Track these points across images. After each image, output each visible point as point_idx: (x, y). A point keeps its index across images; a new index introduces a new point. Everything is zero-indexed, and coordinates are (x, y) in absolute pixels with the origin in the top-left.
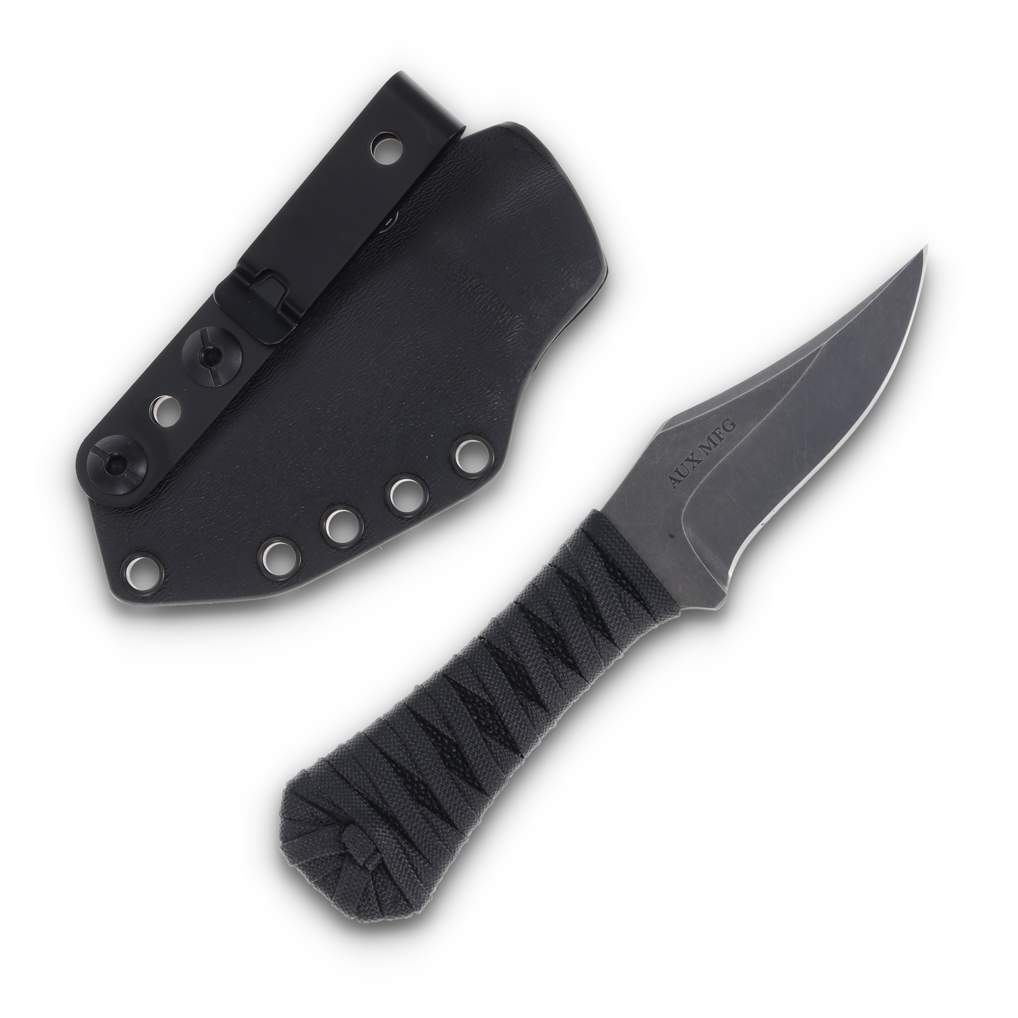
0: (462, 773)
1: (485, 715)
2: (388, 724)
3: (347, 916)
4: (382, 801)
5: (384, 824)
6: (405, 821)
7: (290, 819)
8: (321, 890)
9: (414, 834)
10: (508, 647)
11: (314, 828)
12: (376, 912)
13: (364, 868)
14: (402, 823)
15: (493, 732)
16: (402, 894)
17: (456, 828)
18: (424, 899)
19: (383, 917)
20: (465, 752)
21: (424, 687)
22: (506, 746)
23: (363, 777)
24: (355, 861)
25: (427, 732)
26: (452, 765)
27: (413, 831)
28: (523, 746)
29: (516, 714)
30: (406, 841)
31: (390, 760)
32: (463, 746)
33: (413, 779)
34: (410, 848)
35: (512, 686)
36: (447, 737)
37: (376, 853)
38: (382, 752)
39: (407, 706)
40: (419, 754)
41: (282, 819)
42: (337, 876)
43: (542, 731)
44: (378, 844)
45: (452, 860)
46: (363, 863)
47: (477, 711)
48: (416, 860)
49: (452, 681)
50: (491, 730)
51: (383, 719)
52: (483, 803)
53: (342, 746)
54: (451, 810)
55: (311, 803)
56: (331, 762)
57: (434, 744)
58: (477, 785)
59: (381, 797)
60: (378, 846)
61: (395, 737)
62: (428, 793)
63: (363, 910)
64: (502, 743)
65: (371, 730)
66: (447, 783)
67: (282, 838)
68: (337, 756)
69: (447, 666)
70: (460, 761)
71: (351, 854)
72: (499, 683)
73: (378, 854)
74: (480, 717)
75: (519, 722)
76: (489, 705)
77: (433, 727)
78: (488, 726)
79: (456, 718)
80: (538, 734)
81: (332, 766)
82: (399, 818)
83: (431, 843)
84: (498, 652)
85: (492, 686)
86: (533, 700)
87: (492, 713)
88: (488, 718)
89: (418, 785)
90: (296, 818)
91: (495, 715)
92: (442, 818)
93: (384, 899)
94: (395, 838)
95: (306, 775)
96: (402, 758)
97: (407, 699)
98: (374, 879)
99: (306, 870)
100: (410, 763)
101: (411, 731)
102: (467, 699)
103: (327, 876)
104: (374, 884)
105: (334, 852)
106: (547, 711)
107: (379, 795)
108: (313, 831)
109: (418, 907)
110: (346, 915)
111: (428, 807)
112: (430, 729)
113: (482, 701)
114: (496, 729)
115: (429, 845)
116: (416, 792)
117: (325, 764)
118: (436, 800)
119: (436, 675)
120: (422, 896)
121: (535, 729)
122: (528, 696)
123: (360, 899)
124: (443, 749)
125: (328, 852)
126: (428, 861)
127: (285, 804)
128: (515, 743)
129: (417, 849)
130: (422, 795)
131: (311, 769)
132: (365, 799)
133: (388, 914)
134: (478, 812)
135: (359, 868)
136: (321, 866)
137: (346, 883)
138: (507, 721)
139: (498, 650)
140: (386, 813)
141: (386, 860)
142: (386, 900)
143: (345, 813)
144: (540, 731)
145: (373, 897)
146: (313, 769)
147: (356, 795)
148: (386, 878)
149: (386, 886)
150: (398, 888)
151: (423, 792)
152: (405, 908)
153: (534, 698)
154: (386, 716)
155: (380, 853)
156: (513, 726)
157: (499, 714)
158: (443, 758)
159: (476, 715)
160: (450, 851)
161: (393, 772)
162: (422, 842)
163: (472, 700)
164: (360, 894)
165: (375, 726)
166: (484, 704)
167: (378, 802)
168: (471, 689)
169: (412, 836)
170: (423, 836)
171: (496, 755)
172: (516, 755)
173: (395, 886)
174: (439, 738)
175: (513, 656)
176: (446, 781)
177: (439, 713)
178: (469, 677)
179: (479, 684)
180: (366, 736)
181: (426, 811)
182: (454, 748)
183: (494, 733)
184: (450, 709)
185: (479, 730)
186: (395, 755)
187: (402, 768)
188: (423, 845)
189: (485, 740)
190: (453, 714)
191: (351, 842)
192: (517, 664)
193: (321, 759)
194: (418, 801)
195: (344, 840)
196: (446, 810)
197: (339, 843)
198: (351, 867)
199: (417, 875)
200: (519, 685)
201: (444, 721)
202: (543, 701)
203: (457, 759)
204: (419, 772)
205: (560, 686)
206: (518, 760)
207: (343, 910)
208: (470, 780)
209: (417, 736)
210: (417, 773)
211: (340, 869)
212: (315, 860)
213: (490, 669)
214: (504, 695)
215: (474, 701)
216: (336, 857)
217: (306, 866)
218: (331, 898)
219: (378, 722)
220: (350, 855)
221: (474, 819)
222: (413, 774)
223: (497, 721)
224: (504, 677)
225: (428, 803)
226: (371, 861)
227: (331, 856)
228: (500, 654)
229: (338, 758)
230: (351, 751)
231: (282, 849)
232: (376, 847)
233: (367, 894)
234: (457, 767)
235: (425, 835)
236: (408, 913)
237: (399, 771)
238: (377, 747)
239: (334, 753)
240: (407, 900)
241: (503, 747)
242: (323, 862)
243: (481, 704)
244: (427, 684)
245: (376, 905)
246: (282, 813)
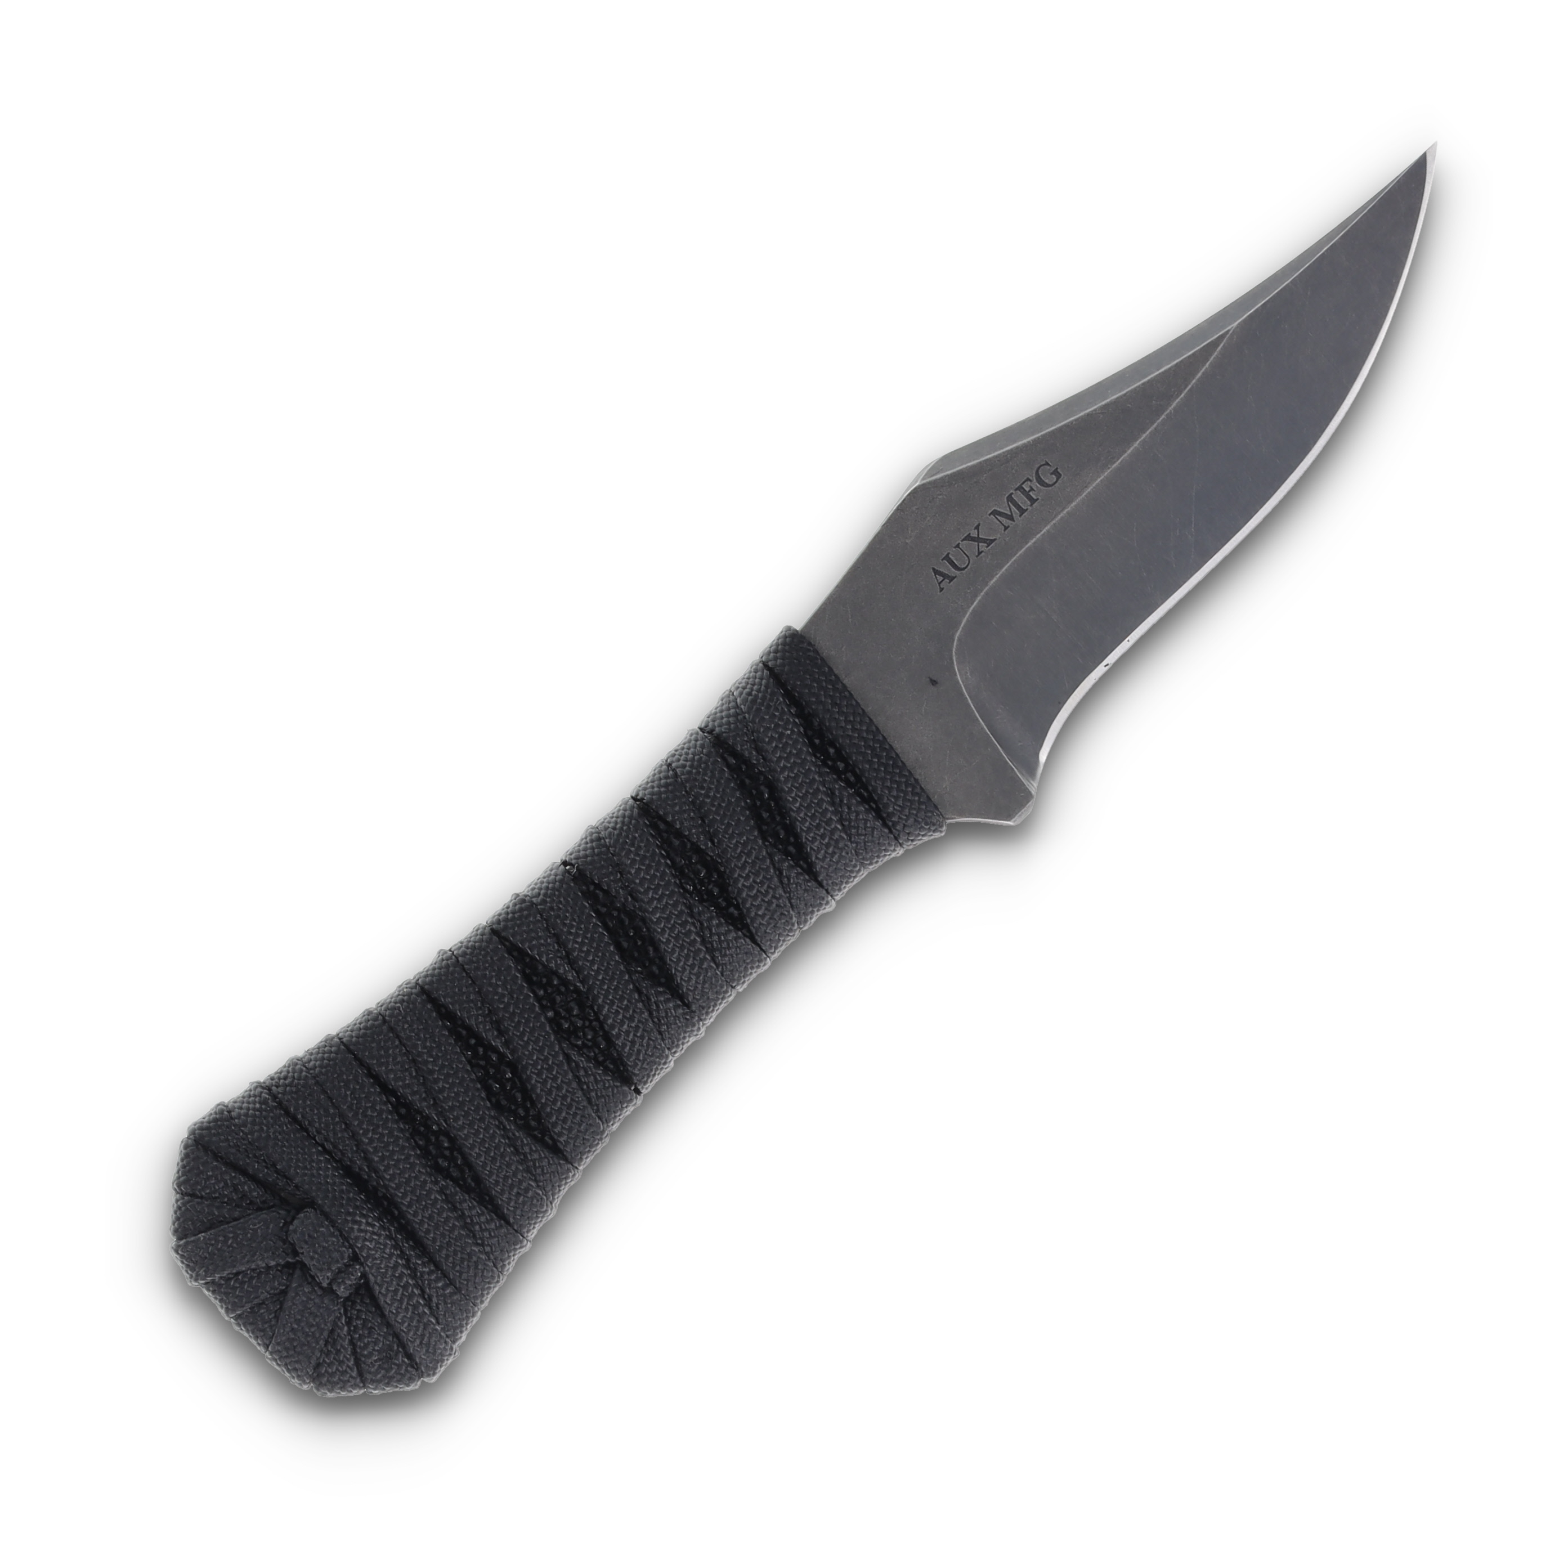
0: (521, 1118)
1: (569, 1011)
2: (384, 1021)
3: (296, 1382)
4: (368, 1167)
5: (371, 1210)
6: (410, 1206)
7: (193, 1195)
8: (248, 1331)
9: (428, 1231)
10: (615, 881)
11: (236, 1214)
12: (351, 1376)
13: (329, 1291)
14: (404, 1209)
15: (583, 1042)
16: (402, 1344)
17: (508, 1223)
18: (442, 1355)
19: (364, 1386)
20: (529, 1078)
21: (455, 953)
22: (606, 1069)
23: (333, 1119)
24: (313, 1277)
25: (459, 1038)
26: (504, 1102)
27: (426, 1226)
28: (639, 1070)
29: (626, 1009)
30: (411, 1243)
31: (386, 1089)
32: (525, 1068)
33: (428, 1128)
34: (418, 1257)
35: (621, 957)
36: (495, 1050)
37: (353, 1264)
38: (370, 1074)
39: (422, 988)
40: (441, 1079)
41: (178, 1195)
42: (278, 1307)
43: (676, 1043)
44: (358, 1247)
45: (498, 1282)
46: (327, 1281)
47: (553, 1002)
48: (429, 1280)
49: (507, 944)
50: (578, 1038)
51: (376, 1011)
52: (562, 1176)
53: (295, 1060)
54: (498, 1188)
55: (234, 1166)
56: (274, 1088)
57: (470, 1062)
58: (550, 1142)
59: (366, 1159)
60: (357, 1250)
61: (397, 1047)
62: (455, 1153)
63: (326, 1371)
64: (598, 1064)
65: (352, 1031)
66: (493, 1137)
67: (176, 1231)
68: (285, 1078)
69: (500, 915)
70: (519, 1097)
71: (305, 1264)
72: (597, 949)
73: (357, 1267)
74: (560, 1013)
75: (633, 1025)
76: (577, 991)
77: (468, 1029)
78: (573, 1032)
79: (513, 1014)
80: (668, 1049)
81: (274, 1097)
82: (399, 1200)
83: (458, 1249)
84: (597, 891)
85: (583, 955)
86: (660, 985)
87: (582, 1006)
88: (574, 1016)
89: (437, 1139)
90: (203, 1194)
91: (587, 1010)
92: (481, 1202)
93: (366, 1353)
94: (390, 1237)
95: (226, 1113)
96: (408, 1086)
97: (422, 975)
98: (349, 1315)
99: (220, 1293)
100: (424, 1095)
101: (427, 1036)
102: (535, 979)
103: (259, 1305)
104: (349, 1323)
105: (274, 1260)
106: (688, 1006)
107: (362, 1155)
108: (235, 1220)
109: (432, 1370)
110: (293, 1380)
111: (455, 1181)
112: (464, 1032)
113: (564, 982)
114: (589, 1037)
115: (455, 1252)
116: (434, 1152)
117: (261, 1093)
118: (470, 1167)
119: (479, 932)
120: (440, 1349)
121: (663, 1040)
122: (651, 976)
123: (322, 1351)
124: (487, 1073)
125: (262, 1260)
126: (452, 1283)
127: (184, 1167)
128: (624, 1065)
129: (432, 1260)
130: (445, 1158)
131: (235, 1102)
132: (336, 1161)
133: (373, 1381)
134: (550, 1193)
135: (320, 1292)
136: (248, 1287)
137: (296, 1320)
138: (610, 1021)
139: (598, 886)
140: (375, 1189)
141: (372, 1278)
142: (371, 1354)
143: (297, 1187)
144: (673, 1043)
145: (345, 1349)
146: (240, 1102)
147: (319, 1153)
148: (370, 1312)
149: (371, 1328)
150: (394, 1332)
151: (447, 1153)
152: (407, 1370)
153: (663, 980)
154: (381, 1006)
155: (361, 1264)
156: (622, 1033)
157: (596, 1008)
158: (488, 1089)
159: (553, 1008)
160: (495, 1266)
161: (390, 1113)
162: (441, 1247)
163: (544, 980)
164: (322, 1343)
165: (360, 1023)
166: (567, 989)
167: (361, 1169)
168: (544, 959)
169: (423, 1234)
170: (443, 1235)
171: (588, 1087)
172: (626, 1088)
173: (387, 1328)
174: (481, 1050)
175: (626, 899)
176: (491, 1131)
177: (482, 1003)
178: (540, 938)
179: (558, 950)
180: (342, 1042)
181: (452, 1189)
182: (508, 1070)
183: (584, 1045)
184: (503, 995)
185: (556, 1038)
186: (396, 1079)
187: (408, 1106)
188: (444, 1252)
189: (567, 1057)
190: (508, 1005)
191: (306, 1242)
192: (632, 915)
193: (255, 1084)
194: (438, 1169)
195: (294, 1238)
196: (489, 1186)
197: (284, 1244)
198: (306, 1290)
199: (430, 1308)
200: (636, 954)
201: (491, 1019)
202: (679, 986)
203: (513, 1092)
204: (440, 1114)
205: (713, 959)
206: (629, 1098)
207: (289, 1371)
208: (536, 1133)
209: (439, 1046)
210: (436, 1114)
211: (284, 1293)
212: (237, 1274)
213: (580, 922)
214: (606, 971)
215: (550, 983)
216: (278, 1270)
217: (220, 1286)
218: (267, 1347)
219: (366, 1017)
220: (303, 1266)
221: (542, 1206)
222: (428, 1118)
223: (591, 1021)
224: (606, 939)
225: (455, 1174)
226: (344, 1278)
227: (268, 1268)
228: (601, 895)
229: (287, 1082)
230: (311, 1069)
231: (177, 1251)
232: (354, 1252)
233: (335, 1341)
234: (513, 1107)
235: (447, 1233)
236: (411, 1380)
237: (403, 1111)
238: (361, 1063)
239: (281, 1073)
240: (409, 1356)
241: (600, 1072)
242: (252, 1278)
243: (563, 989)
244: (461, 947)
245: (351, 1363)
246: (177, 1184)
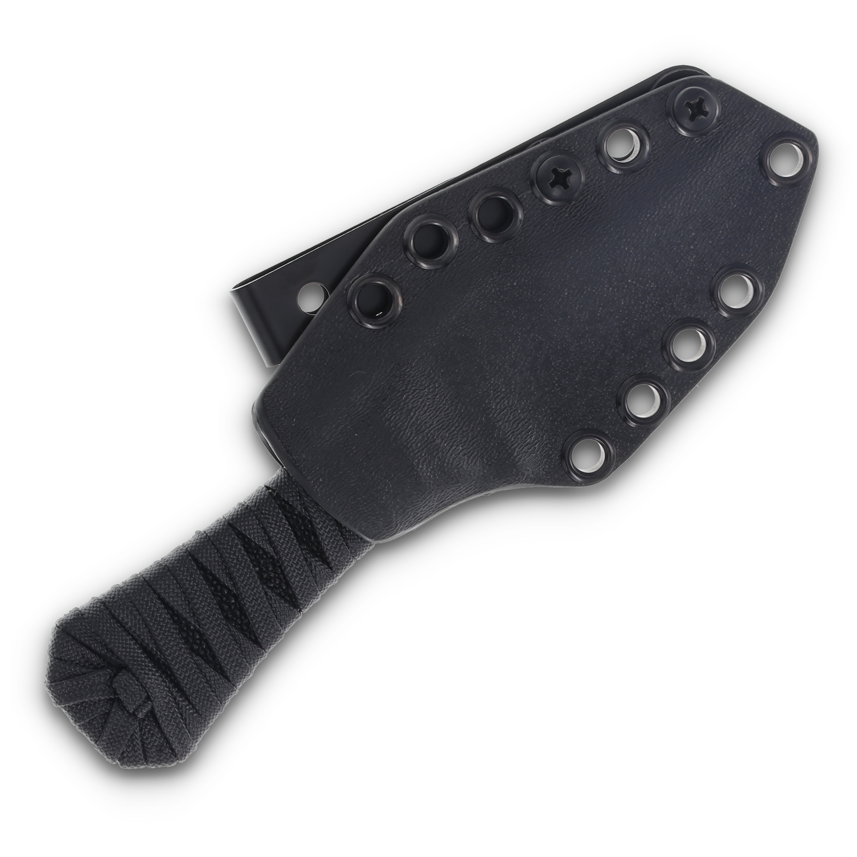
0: (239, 625)
1: (267, 568)
2: (169, 570)
3: (110, 761)
4: (156, 648)
5: (157, 672)
6: (178, 670)
7: (61, 659)
8: (86, 733)
9: (187, 684)
10: (297, 500)
11: (84, 670)
12: (140, 759)
13: (134, 715)
14: (175, 671)
15: (274, 585)
16: (168, 742)
17: (229, 681)
18: (190, 749)
19: (147, 764)
20: (245, 604)
21: (208, 534)
22: (286, 601)
23: (139, 622)
24: (125, 707)
25: (207, 579)
26: (230, 616)
27: (186, 681)
28: (303, 601)
29: (299, 569)
30: (176, 689)
31: (167, 606)
32: (243, 599)
33: (189, 628)
34: (180, 697)
35: (298, 541)
36: (227, 588)
37: (147, 701)
38: (159, 598)
39: (189, 553)
40: (198, 603)
41: (52, 658)
42: (104, 721)
43: (324, 588)
44: (150, 692)
45: (221, 711)
46: (133, 710)
47: (259, 563)
48: (186, 709)
49: (236, 531)
50: (271, 583)
51: (163, 564)
52: (258, 655)
53: (119, 588)
54: (223, 657)
55: (83, 644)
56: (107, 603)
57: (213, 593)
58: (253, 638)
59: (155, 643)
60: (150, 694)
61: (175, 584)
62: (203, 642)
63: (127, 756)
64: (282, 597)
65: (151, 574)
66: (224, 635)
67: (49, 678)
68: (114, 598)
69: (233, 515)
70: (238, 613)
71: (121, 700)
72: (285, 537)
73: (149, 702)
74: (262, 569)
75: (302, 577)
76: (272, 557)
77: (214, 576)
78: (269, 580)
79: (238, 570)
80: (320, 591)
81: (107, 608)
82: (172, 666)
83: (202, 694)
84: (286, 505)
85: (278, 539)
86: (317, 556)
87: (274, 566)
88: (270, 571)
89: (193, 634)
90: (66, 658)
91: (277, 568)
92: (215, 669)
93: (149, 747)
94: (166, 686)
95: (80, 615)
96: (181, 605)
97: (190, 545)
98: (141, 726)
99: (72, 712)
100: (188, 611)
101: (192, 579)
102: (250, 550)
103: (92, 720)
104: (141, 730)
105: (103, 697)
106: (331, 568)
107: (153, 641)
108: (83, 674)
109: (183, 756)
110: (108, 759)
111: (202, 657)
112: (211, 578)
113: (266, 553)
114: (277, 582)
115: (201, 696)
116: (191, 641)
117: (101, 605)
118: (211, 650)
119: (221, 524)
120: (189, 746)
121: (317, 586)
122: (312, 551)
123: (126, 745)
124: (222, 599)
125: (97, 696)
126: (197, 712)
127: (56, 643)
128: (296, 599)
129: (187, 699)
130: (197, 644)
131: (85, 610)
132: (139, 644)
133: (152, 762)
134: (252, 665)
135: (127, 715)
136: (88, 710)
137: (113, 729)
138: (290, 575)
139: (287, 502)
140: (159, 660)
141: (156, 709)
142: (151, 748)
143: (118, 658)
144: (322, 587)
145: (138, 744)
146: (88, 610)
147: (130, 640)
148: (153, 726)
149: (153, 734)
150: (165, 737)
151: (198, 642)
152: (170, 757)
153: (318, 554)
154: (167, 561)
155: (152, 701)
156: (295, 581)
157: (283, 568)
158: (221, 608)
159: (259, 566)
160: (221, 703)
161: (169, 619)
162: (193, 693)
163: (255, 552)
164: (126, 741)
165: (155, 570)
166: (267, 556)
167: (152, 649)
168: (256, 541)
169: (184, 685)
170: (195, 686)
171: (276, 610)
172: (295, 610)
173: (161, 735)
174: (219, 587)
175: (302, 511)
176: (224, 632)
177: (222, 563)
178: (255, 529)
179: (264, 536)
180: (145, 580)
181: (201, 662)
182: (233, 598)
183: (274, 587)
184: (233, 559)
185: (261, 584)
186: (174, 601)
187: (178, 615)
188: (194, 695)
189: (266, 593)
190: (236, 564)
191: (123, 688)
192: (303, 518)
193: (96, 600)
194: (192, 649)
195: (115, 685)
196: (221, 661)
197: (109, 688)
198: (120, 713)
199: (186, 725)
200: (305, 539)
201: (226, 571)
202: (327, 558)
203: (235, 610)
204: (197, 621)
205: (347, 544)
206: (297, 616)
207: (107, 755)
208: (246, 633)
209: (198, 585)
210: (194, 622)
211: (108, 714)
212: (82, 703)
213: (277, 522)
214: (289, 549)
215: (258, 553)
216: (105, 701)
217: (73, 708)
218: (96, 742)
219: (159, 567)
220: (119, 700)
221: (248, 672)
222: (190, 623)
223: (279, 574)
224: (293, 536)
225: (202, 653)
226: (142, 709)
227: (100, 700)
228: (288, 507)
229: (114, 600)
230: (128, 594)
231: (50, 689)
232: (148, 694)
233: (133, 740)
234: (235, 619)
235: (197, 685)
236: (172, 762)
237: (176, 618)
238: (155, 592)
239: (111, 595)
240: (173, 750)
241: (283, 601)
242: (90, 705)
243: (265, 557)
244: (212, 531)
245: (141, 752)
246: (52, 653)
